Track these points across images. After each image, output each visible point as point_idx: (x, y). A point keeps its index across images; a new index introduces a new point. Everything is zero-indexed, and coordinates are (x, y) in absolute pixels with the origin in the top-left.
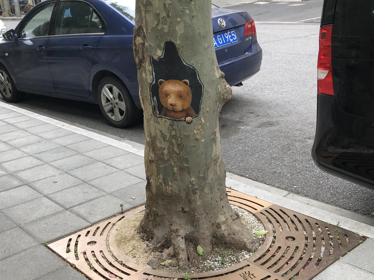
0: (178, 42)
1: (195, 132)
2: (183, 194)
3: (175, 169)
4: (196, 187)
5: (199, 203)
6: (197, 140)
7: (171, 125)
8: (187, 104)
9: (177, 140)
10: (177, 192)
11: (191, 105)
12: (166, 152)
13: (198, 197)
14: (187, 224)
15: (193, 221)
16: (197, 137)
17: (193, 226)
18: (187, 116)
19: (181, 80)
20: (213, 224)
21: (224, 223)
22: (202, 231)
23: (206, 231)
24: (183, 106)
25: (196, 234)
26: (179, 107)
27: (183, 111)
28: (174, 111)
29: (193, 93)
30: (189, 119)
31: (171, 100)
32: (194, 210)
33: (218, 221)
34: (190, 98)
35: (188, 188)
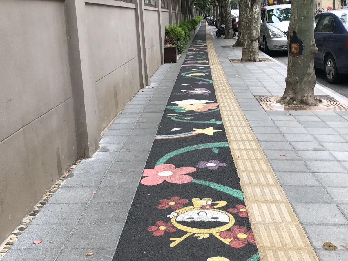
0: (296, 31)
1: (299, 61)
2: (293, 82)
3: (292, 73)
4: (298, 81)
5: (298, 87)
6: (300, 64)
7: (293, 58)
8: (298, 51)
9: (293, 63)
10: (291, 82)
11: (299, 52)
12: (291, 67)
13: (298, 85)
14: (293, 94)
15: (295, 93)
16: (300, 63)
17: (295, 95)
18: (297, 55)
19: (296, 43)
20: (302, 96)
21: (306, 96)
22: (297, 97)
23: (299, 97)
24: (296, 52)
25: (295, 98)
26: (295, 52)
27: (296, 53)
28: (294, 53)
29: (299, 48)
30: (297, 56)
31: (293, 50)
32: (296, 89)
33: (304, 95)
34: (298, 50)
35: (295, 80)
